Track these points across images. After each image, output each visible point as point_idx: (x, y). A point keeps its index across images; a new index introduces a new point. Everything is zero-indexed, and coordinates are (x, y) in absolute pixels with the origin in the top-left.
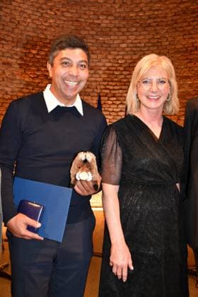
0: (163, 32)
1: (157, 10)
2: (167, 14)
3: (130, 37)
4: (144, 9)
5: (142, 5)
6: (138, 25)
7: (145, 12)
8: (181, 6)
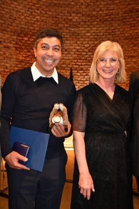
0: (116, 25)
4: (103, 9)
5: (101, 6)
6: (99, 20)
7: (103, 11)
8: (129, 7)
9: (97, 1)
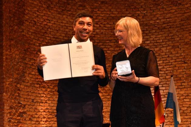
0: (174, 32)
1: (168, 18)
2: (176, 20)
3: (152, 36)
5: (158, 16)
6: (157, 28)
8: (185, 15)
9: (153, 12)
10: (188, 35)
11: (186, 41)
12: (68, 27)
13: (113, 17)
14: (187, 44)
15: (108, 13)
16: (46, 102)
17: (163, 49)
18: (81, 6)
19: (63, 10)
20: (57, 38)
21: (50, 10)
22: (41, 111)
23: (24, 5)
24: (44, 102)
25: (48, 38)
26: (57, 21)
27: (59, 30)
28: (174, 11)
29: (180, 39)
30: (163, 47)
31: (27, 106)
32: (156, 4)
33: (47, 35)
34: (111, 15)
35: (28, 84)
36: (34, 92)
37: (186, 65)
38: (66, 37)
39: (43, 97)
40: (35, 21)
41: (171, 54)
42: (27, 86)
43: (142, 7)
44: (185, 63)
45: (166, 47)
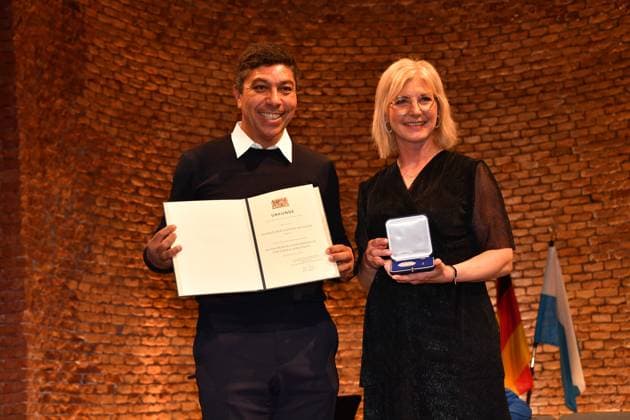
0: (557, 105)
1: (538, 62)
2: (561, 67)
3: (485, 121)
5: (503, 55)
6: (501, 95)
7: (511, 68)
8: (591, 50)
9: (489, 43)
10: (601, 112)
11: (594, 131)
12: (225, 100)
13: (363, 64)
14: (597, 141)
15: (349, 51)
16: (161, 335)
17: (523, 160)
18: (262, 31)
19: (207, 47)
20: (190, 134)
21: (168, 47)
22: (147, 361)
23: (83, 32)
24: (155, 334)
25: (163, 135)
26: (190, 82)
27: (198, 108)
28: (554, 38)
29: (576, 128)
30: (521, 153)
31: (99, 350)
32: (497, 20)
33: (160, 126)
34: (357, 57)
35: (105, 280)
36: (123, 305)
37: (597, 207)
38: (218, 128)
39: (151, 317)
40: (119, 82)
41: (549, 173)
42: (99, 286)
43: (453, 30)
44: (593, 201)
45: (531, 152)
